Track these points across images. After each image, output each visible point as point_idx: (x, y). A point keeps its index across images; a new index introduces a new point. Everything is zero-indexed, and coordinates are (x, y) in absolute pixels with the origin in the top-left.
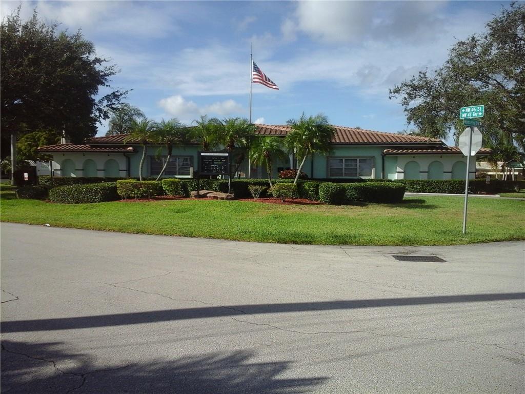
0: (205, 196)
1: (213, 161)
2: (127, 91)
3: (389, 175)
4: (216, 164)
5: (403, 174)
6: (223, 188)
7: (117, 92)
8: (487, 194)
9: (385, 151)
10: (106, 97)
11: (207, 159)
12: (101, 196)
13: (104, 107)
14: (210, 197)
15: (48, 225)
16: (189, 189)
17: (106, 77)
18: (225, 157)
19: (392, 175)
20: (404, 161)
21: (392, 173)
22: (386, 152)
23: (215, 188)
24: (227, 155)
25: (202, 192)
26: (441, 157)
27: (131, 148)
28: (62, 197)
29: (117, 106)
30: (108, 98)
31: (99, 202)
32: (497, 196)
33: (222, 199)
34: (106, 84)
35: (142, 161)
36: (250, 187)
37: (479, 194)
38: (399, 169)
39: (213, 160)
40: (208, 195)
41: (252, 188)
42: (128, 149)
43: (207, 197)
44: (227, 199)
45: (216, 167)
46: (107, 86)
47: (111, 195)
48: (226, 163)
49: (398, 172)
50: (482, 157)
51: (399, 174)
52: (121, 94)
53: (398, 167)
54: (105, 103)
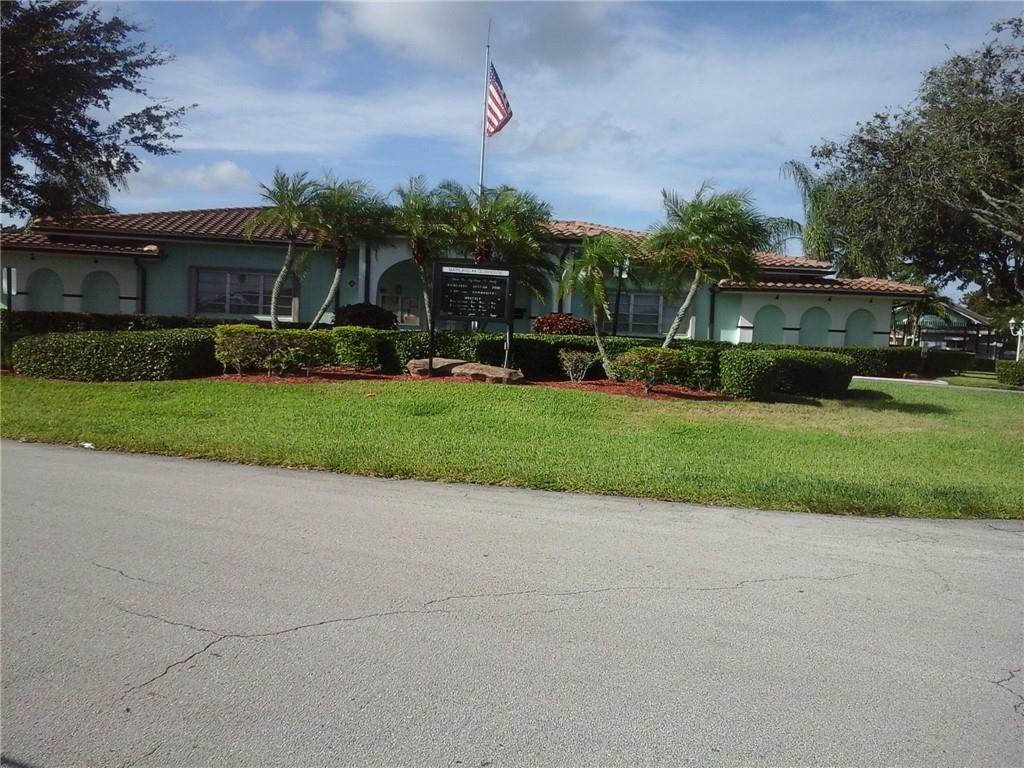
0: (444, 372)
1: (470, 289)
2: (183, 109)
3: (722, 332)
4: (478, 296)
5: (751, 332)
6: (490, 353)
7: (156, 108)
8: (920, 378)
9: (722, 281)
10: (128, 118)
11: (455, 282)
12: (170, 363)
13: (127, 142)
14: (462, 375)
15: (87, 445)
16: (400, 353)
17: (137, 70)
18: (501, 280)
19: (729, 332)
20: (753, 304)
21: (727, 327)
22: (723, 284)
23: (467, 353)
24: (506, 273)
25: (439, 362)
26: (830, 300)
27: (153, 248)
28: (53, 364)
29: (157, 142)
30: (132, 121)
31: (162, 379)
32: (940, 382)
33: (499, 380)
34: (136, 86)
35: (279, 279)
36: (563, 354)
37: (907, 377)
38: (742, 321)
39: (470, 285)
40: (455, 370)
41: (568, 359)
42: (146, 249)
43: (452, 375)
44: (510, 381)
45: (476, 305)
46: (138, 91)
47: (198, 363)
48: (501, 294)
49: (742, 327)
50: (903, 303)
51: (743, 330)
52: (168, 115)
53: (741, 317)
54: (125, 133)
